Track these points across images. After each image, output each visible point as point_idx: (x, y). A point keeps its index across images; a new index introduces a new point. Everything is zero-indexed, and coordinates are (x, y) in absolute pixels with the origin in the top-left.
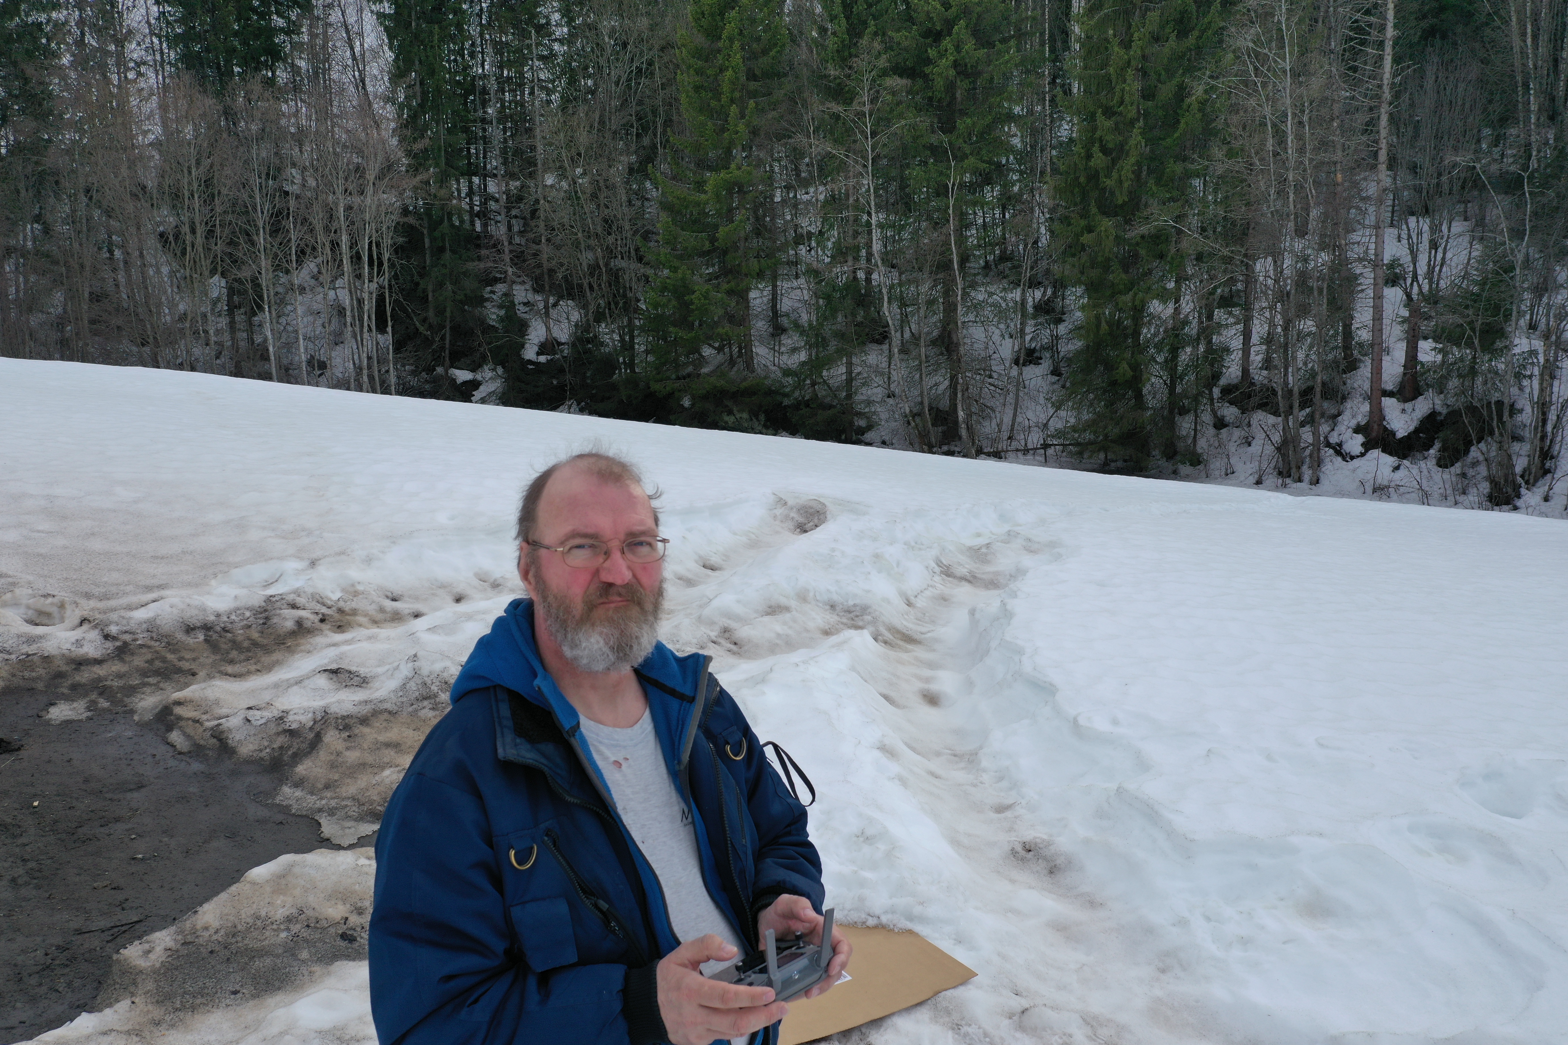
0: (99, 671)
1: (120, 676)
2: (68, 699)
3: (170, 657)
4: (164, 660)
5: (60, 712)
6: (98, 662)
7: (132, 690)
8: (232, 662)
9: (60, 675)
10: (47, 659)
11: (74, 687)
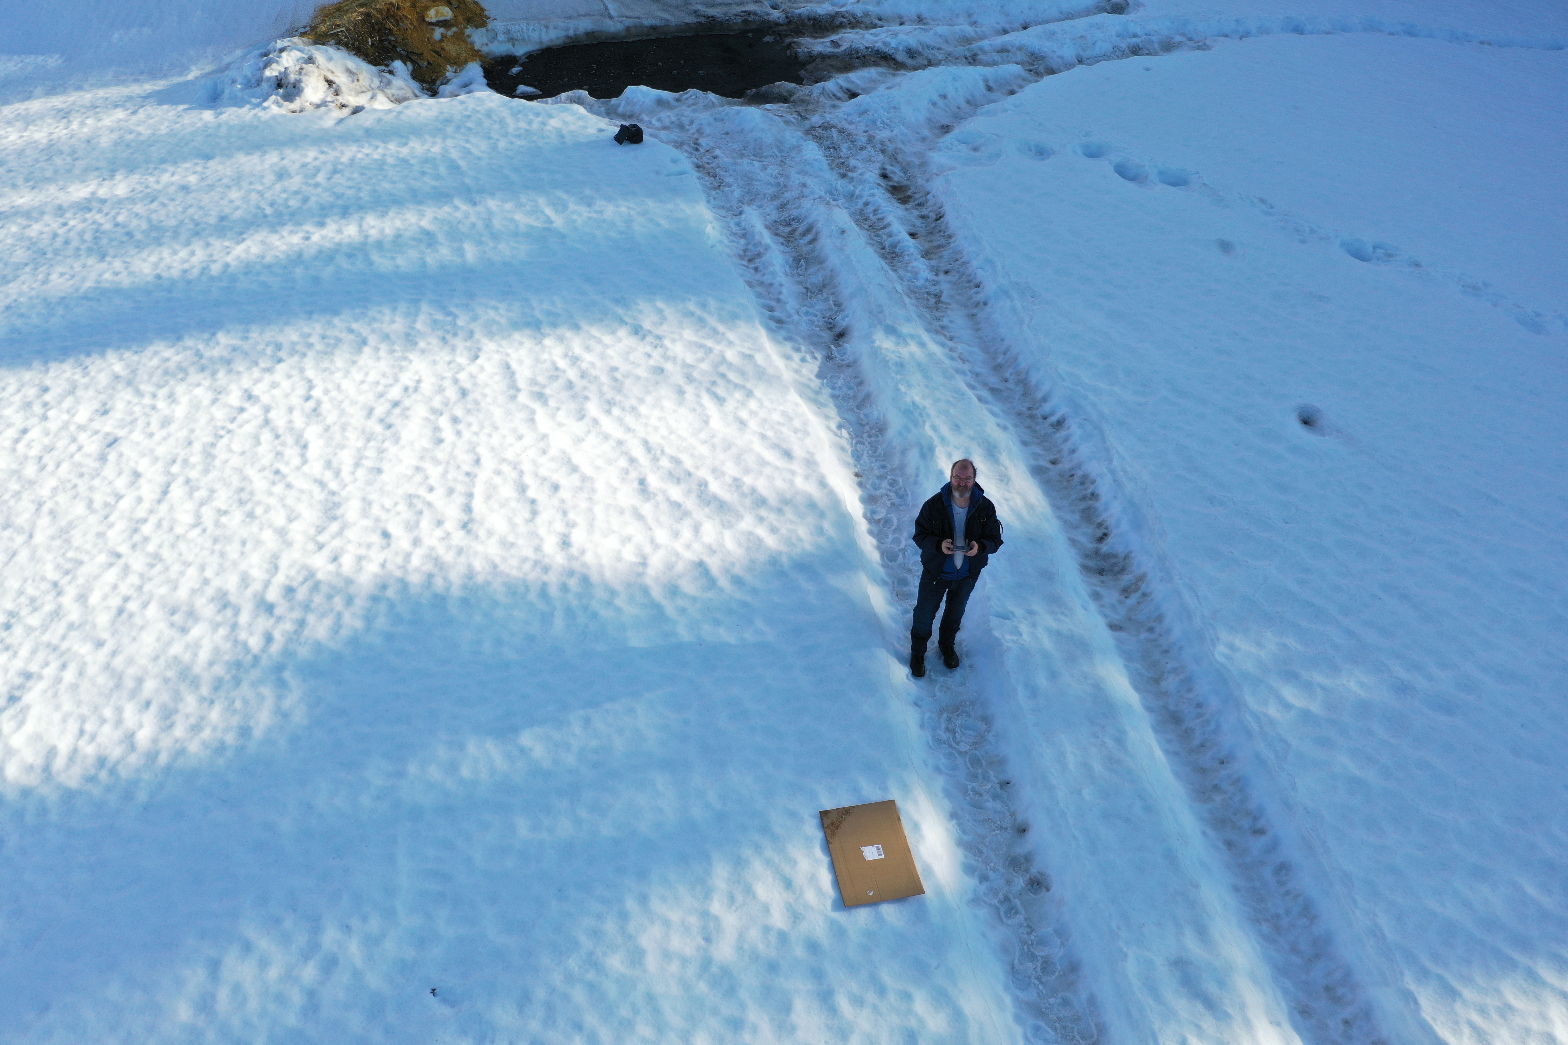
0: (781, 28)
1: (785, 31)
2: (770, 35)
3: (801, 27)
4: (798, 28)
5: (767, 39)
6: (782, 25)
7: (786, 36)
8: (817, 33)
9: (771, 27)
10: (769, 21)
11: (773, 32)
